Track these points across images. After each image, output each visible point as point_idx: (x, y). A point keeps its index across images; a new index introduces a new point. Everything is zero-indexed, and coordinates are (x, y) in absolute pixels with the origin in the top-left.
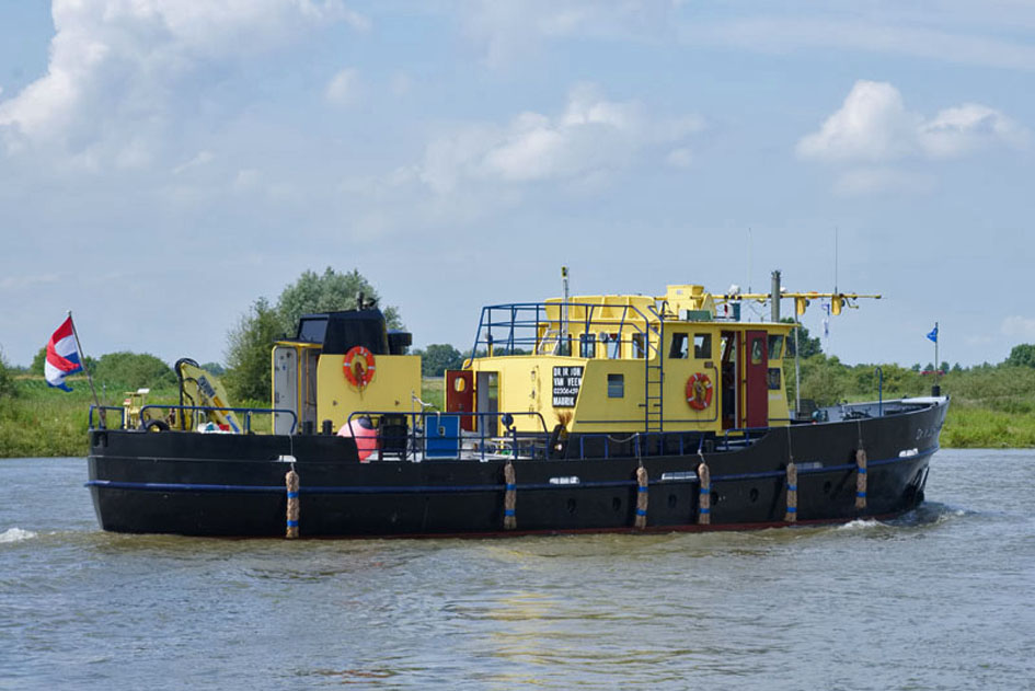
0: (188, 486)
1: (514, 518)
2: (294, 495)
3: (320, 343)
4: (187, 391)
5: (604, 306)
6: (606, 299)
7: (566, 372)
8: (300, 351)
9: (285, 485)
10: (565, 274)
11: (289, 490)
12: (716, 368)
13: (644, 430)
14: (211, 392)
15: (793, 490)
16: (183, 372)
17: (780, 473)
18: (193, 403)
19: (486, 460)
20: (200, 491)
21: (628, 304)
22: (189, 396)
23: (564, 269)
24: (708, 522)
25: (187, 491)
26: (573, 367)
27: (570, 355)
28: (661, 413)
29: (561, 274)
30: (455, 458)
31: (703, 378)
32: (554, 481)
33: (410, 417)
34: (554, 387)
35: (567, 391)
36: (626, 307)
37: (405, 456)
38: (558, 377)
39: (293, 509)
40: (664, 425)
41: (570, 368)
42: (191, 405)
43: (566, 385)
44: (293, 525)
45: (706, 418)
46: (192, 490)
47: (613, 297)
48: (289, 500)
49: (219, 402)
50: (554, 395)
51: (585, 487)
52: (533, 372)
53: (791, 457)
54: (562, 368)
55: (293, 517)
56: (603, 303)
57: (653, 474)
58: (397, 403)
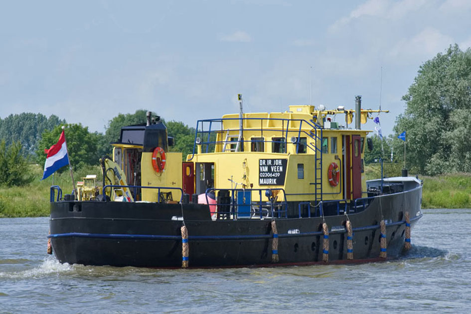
0: (132, 236)
1: (277, 255)
2: (186, 241)
3: (142, 145)
4: (108, 176)
5: (270, 119)
6: (270, 115)
7: (270, 163)
8: (123, 149)
9: (181, 235)
10: (240, 99)
11: (183, 238)
12: (339, 159)
13: (314, 200)
14: (119, 177)
15: (384, 238)
16: (106, 164)
17: (375, 227)
18: (111, 184)
19: (263, 219)
20: (140, 239)
21: (290, 118)
22: (109, 179)
23: (239, 95)
24: (352, 258)
25: (132, 238)
26: (276, 160)
27: (263, 151)
28: (321, 189)
29: (238, 98)
30: (249, 217)
31: (336, 167)
32: (290, 232)
33: (231, 192)
34: (260, 172)
35: (271, 175)
36: (289, 120)
37: (228, 217)
38: (263, 166)
39: (186, 250)
40: (323, 196)
41: (273, 160)
42: (109, 184)
43: (270, 171)
44: (186, 259)
45: (336, 192)
46: (134, 238)
47: (276, 113)
48: (184, 244)
49: (123, 182)
50: (260, 178)
51: (303, 236)
52: (244, 163)
53: (382, 216)
54: (266, 160)
55: (186, 255)
56: (269, 117)
57: (329, 227)
58: (173, 183)
